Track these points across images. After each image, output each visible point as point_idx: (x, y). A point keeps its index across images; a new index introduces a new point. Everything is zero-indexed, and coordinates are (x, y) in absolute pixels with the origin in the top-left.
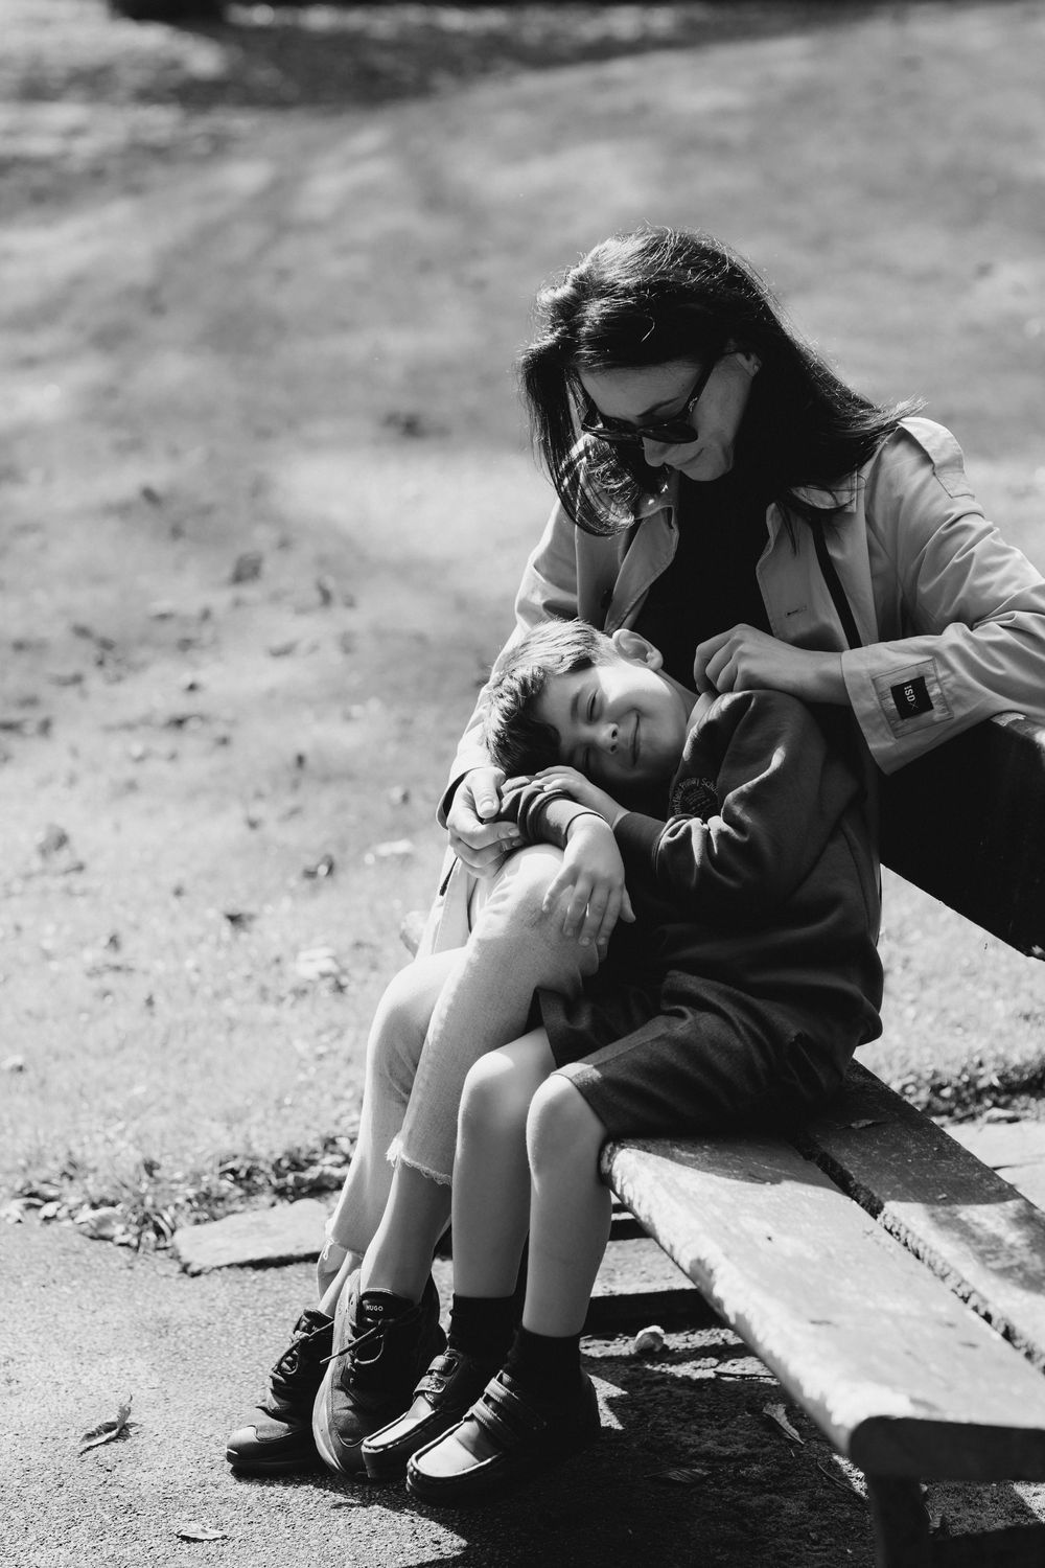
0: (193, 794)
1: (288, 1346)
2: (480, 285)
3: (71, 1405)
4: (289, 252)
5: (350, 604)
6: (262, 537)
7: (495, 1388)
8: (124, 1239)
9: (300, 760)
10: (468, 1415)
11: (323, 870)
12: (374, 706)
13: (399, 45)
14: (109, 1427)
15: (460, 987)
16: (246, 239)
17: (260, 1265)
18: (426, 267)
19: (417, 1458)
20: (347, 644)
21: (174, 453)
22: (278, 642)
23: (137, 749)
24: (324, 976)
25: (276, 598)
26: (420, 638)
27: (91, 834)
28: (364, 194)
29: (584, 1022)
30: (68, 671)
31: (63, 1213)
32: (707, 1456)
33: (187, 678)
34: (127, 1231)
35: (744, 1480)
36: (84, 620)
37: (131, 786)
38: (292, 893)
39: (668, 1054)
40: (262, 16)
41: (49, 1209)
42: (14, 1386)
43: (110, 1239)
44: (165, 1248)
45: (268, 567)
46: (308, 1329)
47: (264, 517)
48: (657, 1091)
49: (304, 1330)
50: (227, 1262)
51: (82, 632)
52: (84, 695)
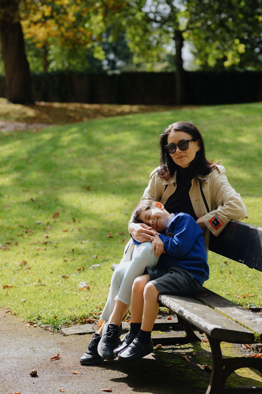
0: (51, 256)
1: (92, 341)
2: (102, 160)
3: (47, 354)
4: (58, 152)
5: (80, 222)
6: (59, 209)
7: (135, 341)
8: (51, 330)
9: (73, 250)
10: (129, 346)
11: (82, 269)
12: (87, 241)
13: (75, 111)
14: (55, 358)
15: (131, 267)
16: (48, 149)
17: (80, 334)
18: (89, 156)
19: (120, 354)
20: (80, 230)
21: (36, 193)
22: (64, 229)
23: (37, 248)
24: (85, 287)
25: (62, 221)
26: (96, 229)
27: (31, 263)
28: (74, 140)
29: (156, 272)
30: (20, 234)
31: (38, 326)
32: (172, 363)
33: (46, 235)
34: (51, 329)
35: (180, 367)
36: (21, 224)
37: (37, 254)
38: (75, 273)
39: (171, 279)
40: (43, 104)
41: (35, 325)
42: (35, 351)
43: (49, 330)
44: (60, 332)
45: (60, 215)
46: (96, 337)
47: (58, 205)
48: (169, 286)
49: (95, 337)
50: (73, 333)
51: (22, 227)
52: (24, 238)
